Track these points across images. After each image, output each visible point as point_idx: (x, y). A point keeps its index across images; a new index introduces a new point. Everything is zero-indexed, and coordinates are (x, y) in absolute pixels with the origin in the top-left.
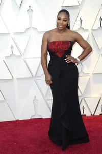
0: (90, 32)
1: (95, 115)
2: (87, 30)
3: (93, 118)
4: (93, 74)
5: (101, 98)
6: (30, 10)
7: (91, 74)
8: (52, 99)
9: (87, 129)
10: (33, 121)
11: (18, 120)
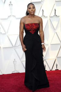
0: (49, 18)
1: (52, 70)
2: (47, 17)
3: (51, 72)
4: (51, 44)
5: (56, 59)
6: (11, 4)
7: (49, 45)
8: (25, 60)
9: (48, 79)
10: (13, 75)
11: (3, 75)
